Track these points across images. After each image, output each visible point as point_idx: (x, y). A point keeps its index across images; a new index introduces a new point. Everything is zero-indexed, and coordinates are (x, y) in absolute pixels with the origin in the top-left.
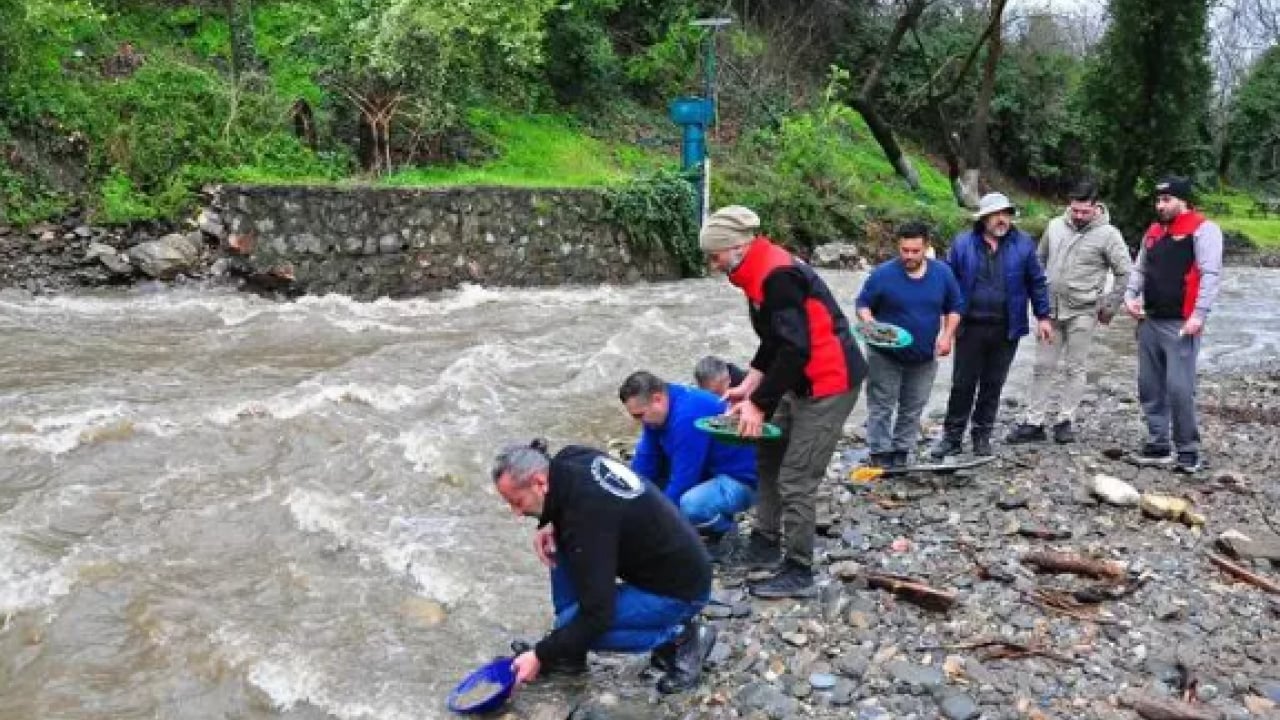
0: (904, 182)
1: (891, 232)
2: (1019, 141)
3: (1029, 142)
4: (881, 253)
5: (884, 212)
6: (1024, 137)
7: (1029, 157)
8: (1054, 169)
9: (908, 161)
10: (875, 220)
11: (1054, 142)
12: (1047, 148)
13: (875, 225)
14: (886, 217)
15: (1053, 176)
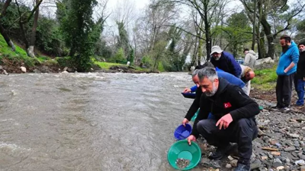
0: (11, 48)
1: (11, 62)
2: (41, 40)
3: (44, 41)
4: (9, 69)
5: (8, 56)
6: (42, 40)
7: (44, 45)
8: (51, 48)
9: (12, 42)
10: (6, 58)
11: (51, 41)
12: (49, 43)
13: (6, 60)
14: (9, 58)
15: (51, 50)
